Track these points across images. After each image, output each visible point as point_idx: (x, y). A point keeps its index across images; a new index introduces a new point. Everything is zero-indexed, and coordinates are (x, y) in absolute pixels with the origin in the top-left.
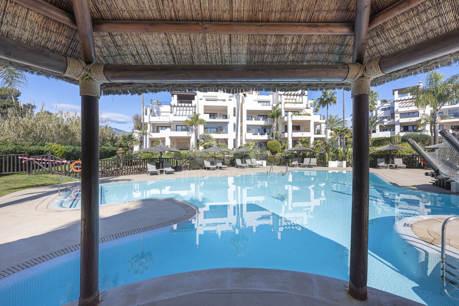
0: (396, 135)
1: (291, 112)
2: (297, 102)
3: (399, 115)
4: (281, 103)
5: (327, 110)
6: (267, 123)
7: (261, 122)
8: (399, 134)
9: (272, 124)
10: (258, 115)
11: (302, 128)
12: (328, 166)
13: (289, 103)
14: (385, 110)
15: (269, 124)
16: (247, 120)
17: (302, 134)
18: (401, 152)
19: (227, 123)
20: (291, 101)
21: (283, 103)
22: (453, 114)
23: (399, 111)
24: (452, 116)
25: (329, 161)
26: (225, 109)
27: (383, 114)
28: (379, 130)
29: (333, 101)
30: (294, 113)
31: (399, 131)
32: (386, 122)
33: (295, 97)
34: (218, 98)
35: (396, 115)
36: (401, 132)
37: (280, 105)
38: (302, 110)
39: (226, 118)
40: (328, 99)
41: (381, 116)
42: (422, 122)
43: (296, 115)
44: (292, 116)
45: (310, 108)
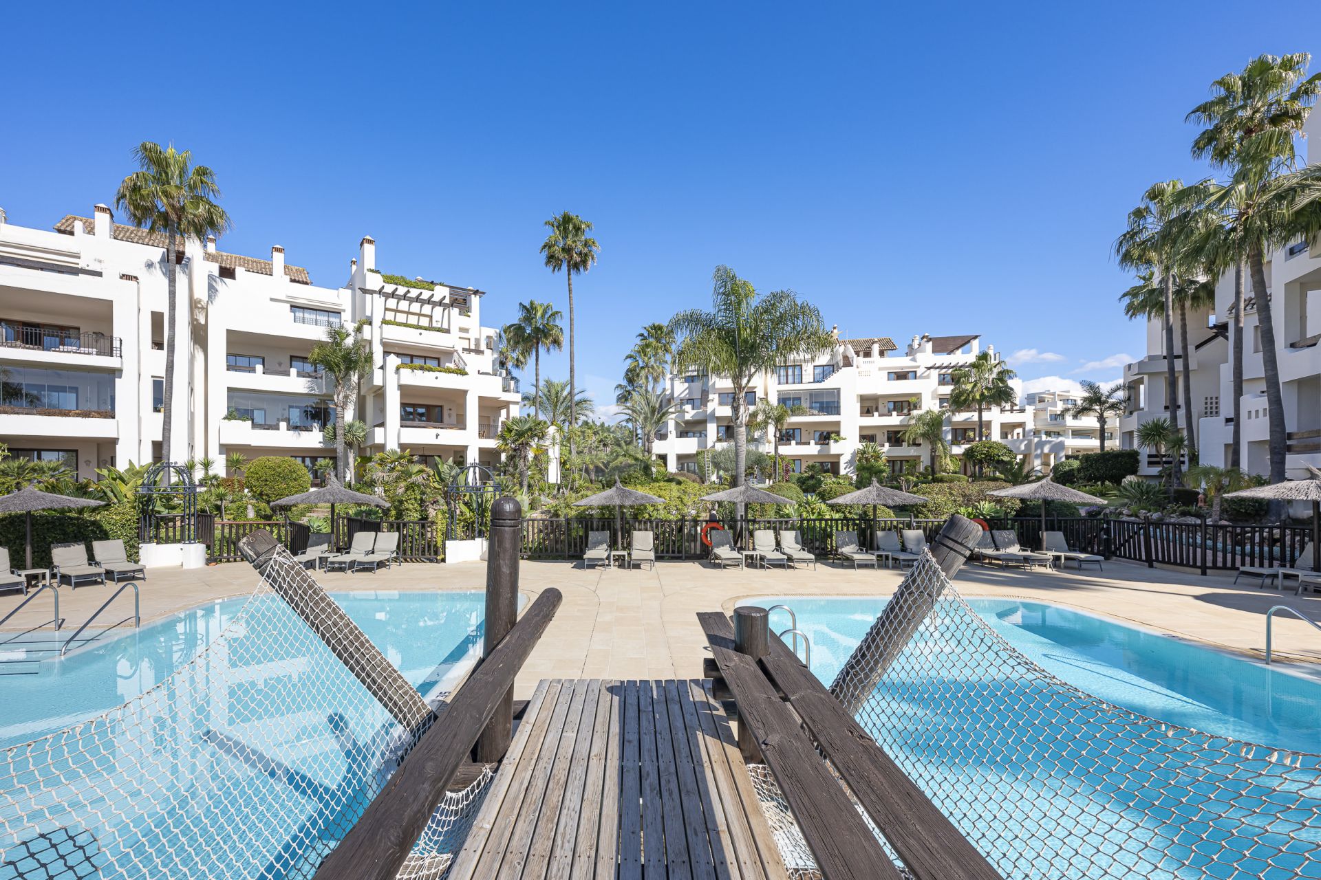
0: (708, 448)
1: (398, 355)
2: (435, 325)
3: (716, 396)
4: (370, 324)
5: (537, 364)
6: (320, 387)
7: (294, 383)
8: (714, 446)
9: (330, 392)
10: (292, 357)
11: (450, 415)
12: (443, 560)
13: (406, 325)
14: (693, 381)
15: (324, 391)
16: (230, 368)
17: (437, 436)
18: (652, 509)
19: (115, 373)
20: (413, 320)
21: (377, 321)
22: (818, 405)
23: (717, 386)
24: (816, 408)
25: (447, 542)
26: (101, 312)
27: (687, 391)
28: (674, 433)
29: (551, 339)
30: (408, 360)
31: (715, 439)
32: (690, 413)
33: (427, 309)
34: (82, 264)
35: (711, 397)
36: (719, 440)
37: (366, 328)
38: (449, 354)
39: (108, 350)
40: (537, 330)
41: (682, 396)
42: (760, 418)
43: (413, 369)
44: (398, 369)
45: (482, 352)
